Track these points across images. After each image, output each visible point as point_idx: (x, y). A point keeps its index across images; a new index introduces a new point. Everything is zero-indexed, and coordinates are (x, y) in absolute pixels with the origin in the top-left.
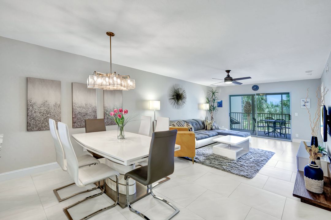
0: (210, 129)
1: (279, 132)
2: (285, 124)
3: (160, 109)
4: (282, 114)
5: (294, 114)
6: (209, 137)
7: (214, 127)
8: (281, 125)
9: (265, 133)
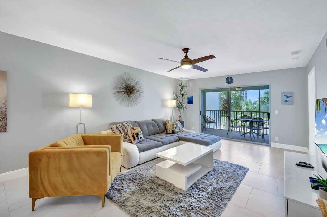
0: (171, 132)
1: (256, 133)
2: (263, 124)
3: (91, 107)
4: (260, 112)
5: (274, 113)
6: (163, 145)
7: (176, 130)
8: (259, 125)
9: (241, 134)
